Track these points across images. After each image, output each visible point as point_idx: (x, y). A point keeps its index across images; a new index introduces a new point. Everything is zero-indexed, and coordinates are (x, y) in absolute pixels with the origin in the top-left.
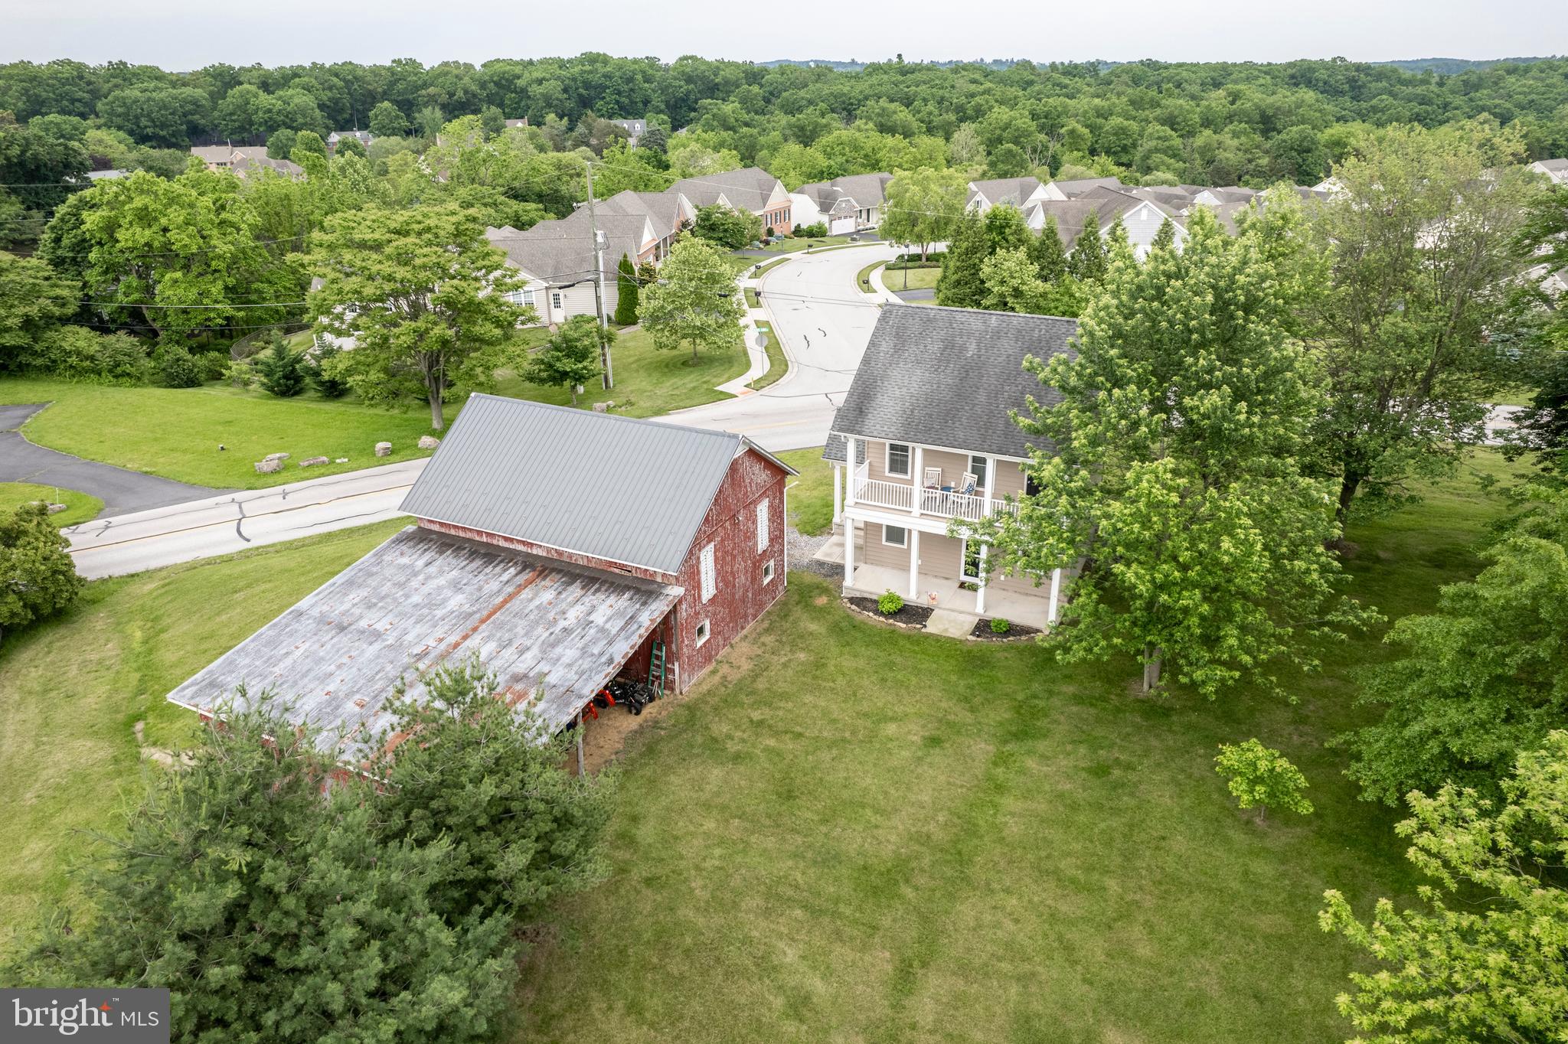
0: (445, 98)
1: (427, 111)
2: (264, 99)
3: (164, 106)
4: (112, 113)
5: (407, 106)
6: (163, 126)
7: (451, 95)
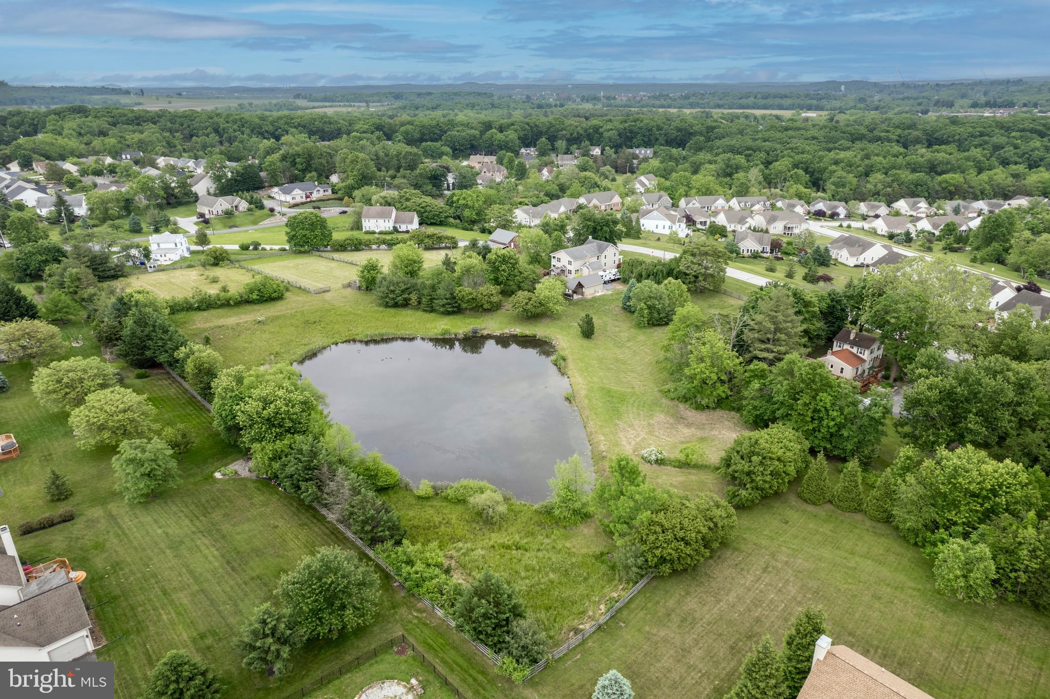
0: (568, 136)
1: (560, 142)
2: (500, 136)
3: (464, 138)
4: (447, 140)
5: (552, 139)
6: (463, 145)
7: (571, 135)
